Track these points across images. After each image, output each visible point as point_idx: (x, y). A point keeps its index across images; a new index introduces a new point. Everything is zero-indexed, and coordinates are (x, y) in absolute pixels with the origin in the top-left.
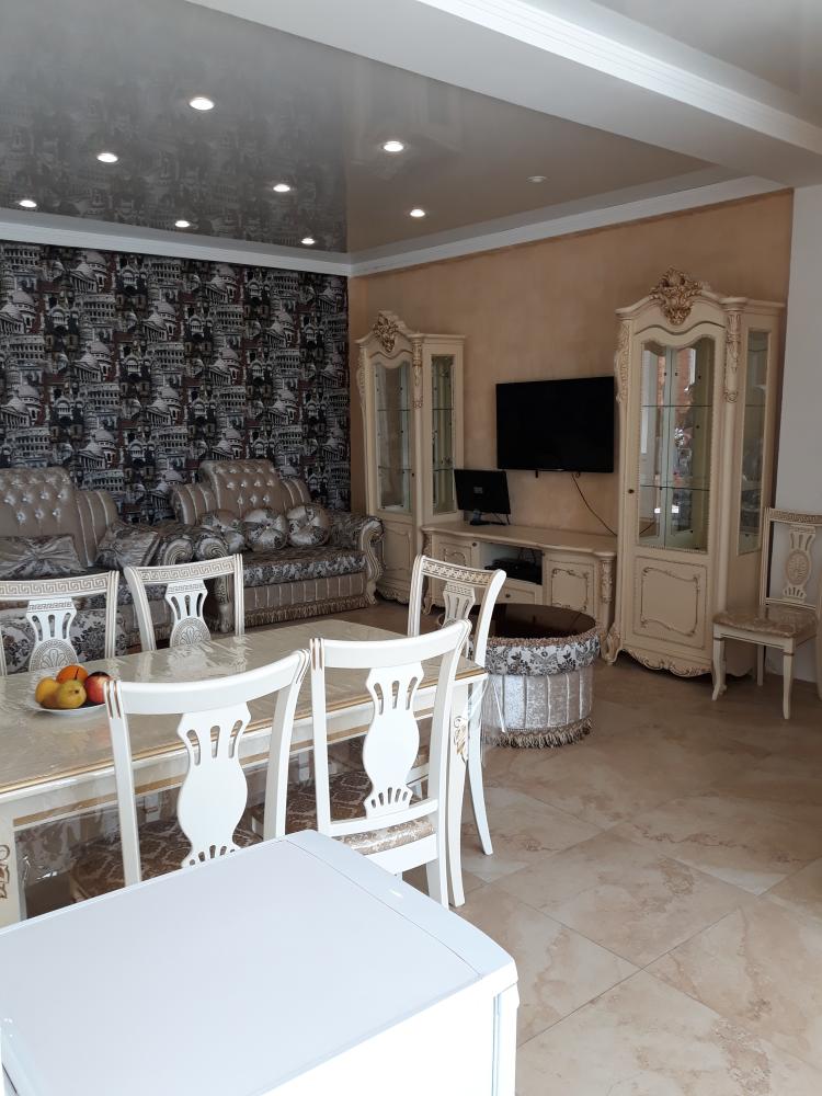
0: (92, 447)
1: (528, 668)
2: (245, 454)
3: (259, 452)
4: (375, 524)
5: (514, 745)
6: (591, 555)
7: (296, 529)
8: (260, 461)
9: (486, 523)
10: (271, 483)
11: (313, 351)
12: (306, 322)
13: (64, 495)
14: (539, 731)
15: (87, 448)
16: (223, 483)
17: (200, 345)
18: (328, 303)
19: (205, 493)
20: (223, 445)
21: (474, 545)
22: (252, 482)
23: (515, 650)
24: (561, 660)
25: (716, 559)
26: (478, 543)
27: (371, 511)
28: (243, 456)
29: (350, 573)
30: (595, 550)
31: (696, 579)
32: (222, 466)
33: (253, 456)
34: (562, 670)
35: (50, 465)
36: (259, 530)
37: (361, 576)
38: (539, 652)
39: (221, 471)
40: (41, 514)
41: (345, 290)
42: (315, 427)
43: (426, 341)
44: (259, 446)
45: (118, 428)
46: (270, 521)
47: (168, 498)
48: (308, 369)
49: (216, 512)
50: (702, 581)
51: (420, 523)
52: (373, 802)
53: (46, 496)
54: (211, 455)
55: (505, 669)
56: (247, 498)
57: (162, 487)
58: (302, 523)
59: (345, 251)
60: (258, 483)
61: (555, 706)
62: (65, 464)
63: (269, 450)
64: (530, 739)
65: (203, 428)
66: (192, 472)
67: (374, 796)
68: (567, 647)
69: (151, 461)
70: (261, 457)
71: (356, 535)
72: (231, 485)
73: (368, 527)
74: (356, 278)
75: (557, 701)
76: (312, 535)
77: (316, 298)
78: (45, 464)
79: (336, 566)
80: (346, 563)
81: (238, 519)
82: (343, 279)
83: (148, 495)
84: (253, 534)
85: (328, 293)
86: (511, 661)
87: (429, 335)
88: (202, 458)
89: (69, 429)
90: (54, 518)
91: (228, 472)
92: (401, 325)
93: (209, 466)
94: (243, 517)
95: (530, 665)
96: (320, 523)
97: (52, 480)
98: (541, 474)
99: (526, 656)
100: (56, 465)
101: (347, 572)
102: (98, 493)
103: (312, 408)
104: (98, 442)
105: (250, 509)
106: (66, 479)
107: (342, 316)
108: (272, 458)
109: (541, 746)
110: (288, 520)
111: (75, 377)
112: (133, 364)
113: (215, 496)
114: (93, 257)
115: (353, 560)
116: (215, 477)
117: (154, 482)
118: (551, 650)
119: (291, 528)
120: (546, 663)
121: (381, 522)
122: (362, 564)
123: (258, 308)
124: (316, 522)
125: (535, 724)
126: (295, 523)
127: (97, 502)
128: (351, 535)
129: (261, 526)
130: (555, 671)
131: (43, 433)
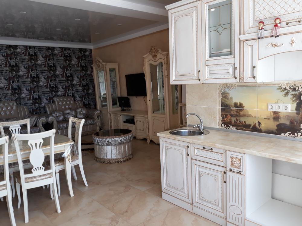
0: (23, 95)
1: (111, 144)
2: (66, 95)
3: (69, 95)
4: (99, 112)
5: (110, 163)
6: (143, 116)
7: (78, 114)
8: (69, 97)
9: (125, 110)
10: (72, 102)
11: (84, 68)
12: (81, 61)
13: (14, 108)
14: (116, 159)
15: (22, 96)
16: (58, 103)
17: (52, 68)
18: (87, 56)
19: (53, 106)
20: (59, 93)
21: (120, 116)
22: (66, 103)
23: (108, 139)
24: (119, 141)
25: (167, 116)
26: (121, 115)
27: (98, 108)
28: (65, 96)
29: (91, 125)
30: (144, 115)
31: (164, 121)
32: (58, 99)
33: (68, 95)
34: (120, 144)
35: (12, 100)
36: (68, 115)
37: (95, 125)
38: (113, 140)
39: (58, 100)
40: (8, 113)
41: (91, 52)
42: (85, 88)
43: (107, 65)
44: (70, 93)
45: (30, 90)
46: (71, 112)
47: (44, 107)
48: (83, 73)
49: (56, 111)
50: (165, 121)
51: (109, 111)
52: (34, 170)
53: (9, 108)
54: (56, 96)
55: (105, 144)
56: (65, 106)
57: (43, 105)
58: (80, 112)
59: (91, 43)
60: (68, 103)
61: (119, 152)
62: (16, 100)
63: (73, 94)
64: (113, 161)
65: (54, 89)
66: (51, 100)
67: (34, 168)
68: (121, 138)
69: (40, 98)
70: (70, 96)
71: (94, 115)
72: (60, 103)
73: (96, 112)
74: (94, 49)
75: (120, 151)
76: (83, 116)
77: (84, 55)
78: (10, 100)
79: (87, 123)
80: (90, 122)
81: (62, 112)
82: (91, 50)
83: (39, 107)
84: (66, 116)
85: (87, 53)
86: (107, 142)
87: (108, 63)
88: (54, 97)
89: (17, 91)
90: (12, 114)
91: (60, 100)
92: (101, 61)
93: (55, 99)
94: (64, 111)
95: (111, 143)
96: (85, 112)
97: (11, 104)
98: (137, 97)
99: (110, 141)
100: (13, 100)
101: (90, 124)
102: (24, 107)
103: (84, 83)
104: (25, 94)
105: (66, 109)
106: (15, 104)
107: (91, 59)
108: (73, 96)
109: (116, 162)
110: (76, 112)
111: (18, 78)
112: (34, 74)
113: (56, 106)
114: (21, 47)
115: (92, 121)
116: (56, 101)
117: (41, 103)
118: (117, 139)
119: (77, 114)
120: (115, 142)
121: (100, 111)
122: (95, 122)
123: (68, 58)
124: (84, 112)
125: (114, 157)
126: (78, 112)
127: (24, 109)
128: (92, 115)
129: (69, 113)
130: (118, 144)
131: (9, 92)
